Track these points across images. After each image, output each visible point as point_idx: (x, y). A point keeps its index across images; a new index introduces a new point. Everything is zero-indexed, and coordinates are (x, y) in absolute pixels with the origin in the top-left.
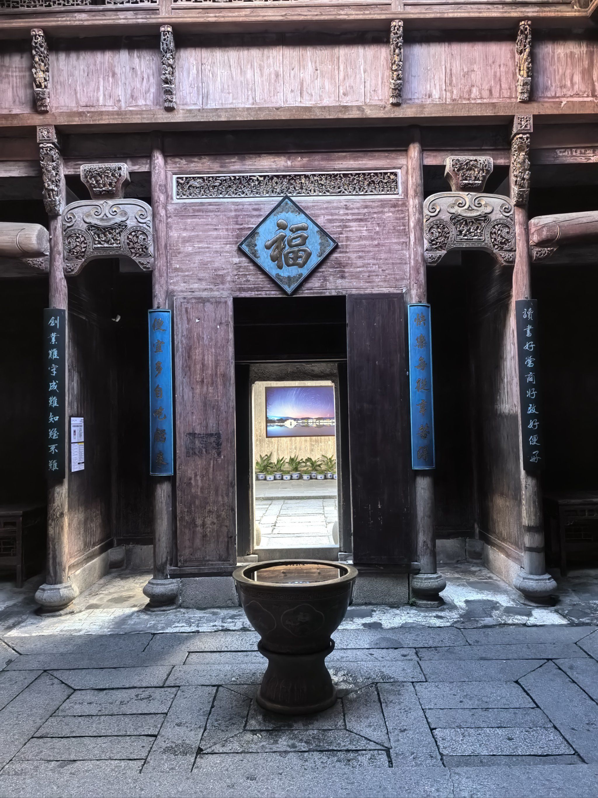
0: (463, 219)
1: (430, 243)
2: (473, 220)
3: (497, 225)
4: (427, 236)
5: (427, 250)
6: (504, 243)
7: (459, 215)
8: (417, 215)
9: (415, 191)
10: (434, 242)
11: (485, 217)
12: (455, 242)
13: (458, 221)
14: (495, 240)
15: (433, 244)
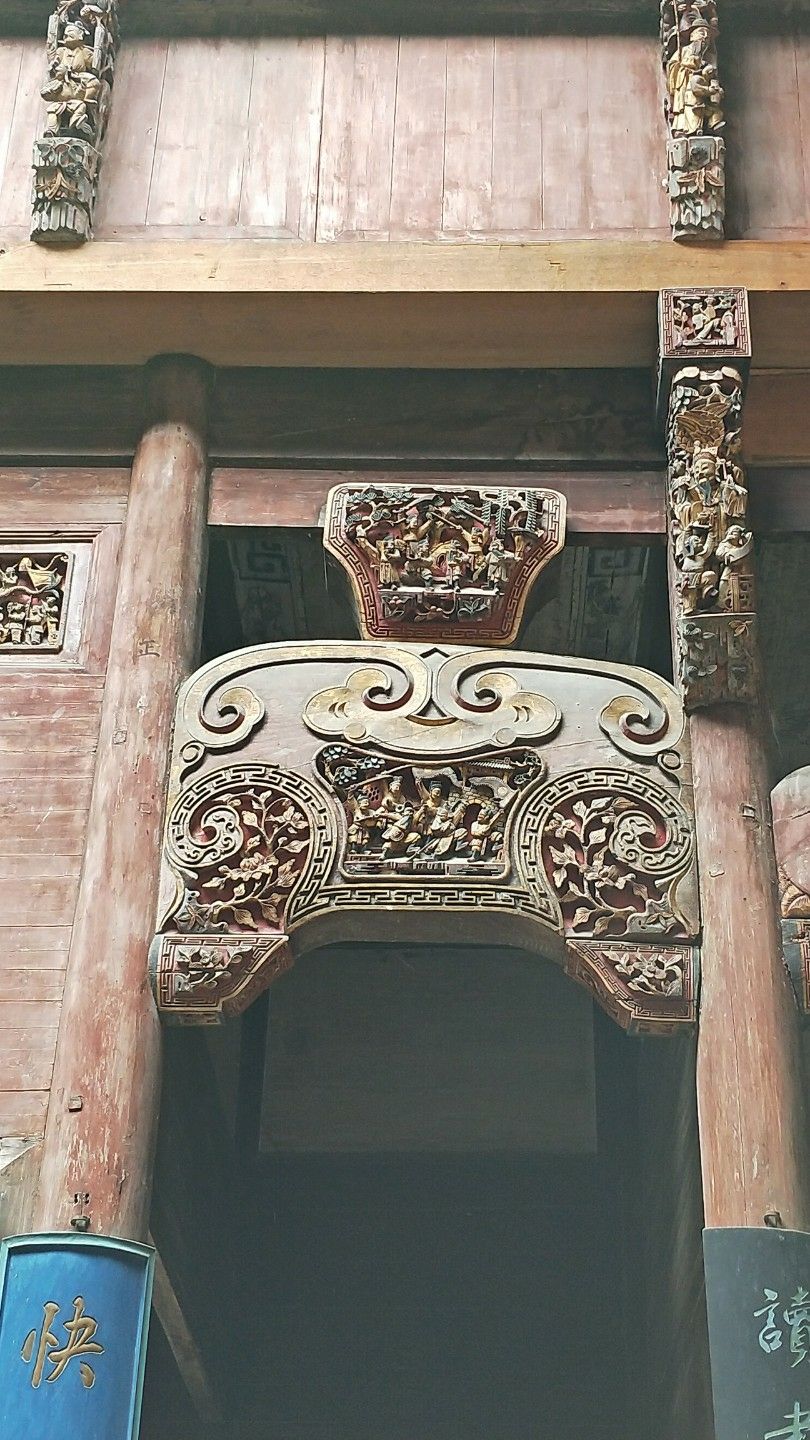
0: (388, 765)
1: (191, 885)
2: (448, 771)
3: (587, 798)
4: (178, 851)
5: (170, 924)
6: (628, 896)
7: (371, 745)
8: (137, 745)
9: (144, 634)
10: (215, 882)
11: (520, 760)
12: (338, 883)
13: (361, 775)
14: (574, 874)
15: (212, 895)
